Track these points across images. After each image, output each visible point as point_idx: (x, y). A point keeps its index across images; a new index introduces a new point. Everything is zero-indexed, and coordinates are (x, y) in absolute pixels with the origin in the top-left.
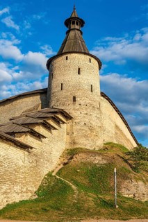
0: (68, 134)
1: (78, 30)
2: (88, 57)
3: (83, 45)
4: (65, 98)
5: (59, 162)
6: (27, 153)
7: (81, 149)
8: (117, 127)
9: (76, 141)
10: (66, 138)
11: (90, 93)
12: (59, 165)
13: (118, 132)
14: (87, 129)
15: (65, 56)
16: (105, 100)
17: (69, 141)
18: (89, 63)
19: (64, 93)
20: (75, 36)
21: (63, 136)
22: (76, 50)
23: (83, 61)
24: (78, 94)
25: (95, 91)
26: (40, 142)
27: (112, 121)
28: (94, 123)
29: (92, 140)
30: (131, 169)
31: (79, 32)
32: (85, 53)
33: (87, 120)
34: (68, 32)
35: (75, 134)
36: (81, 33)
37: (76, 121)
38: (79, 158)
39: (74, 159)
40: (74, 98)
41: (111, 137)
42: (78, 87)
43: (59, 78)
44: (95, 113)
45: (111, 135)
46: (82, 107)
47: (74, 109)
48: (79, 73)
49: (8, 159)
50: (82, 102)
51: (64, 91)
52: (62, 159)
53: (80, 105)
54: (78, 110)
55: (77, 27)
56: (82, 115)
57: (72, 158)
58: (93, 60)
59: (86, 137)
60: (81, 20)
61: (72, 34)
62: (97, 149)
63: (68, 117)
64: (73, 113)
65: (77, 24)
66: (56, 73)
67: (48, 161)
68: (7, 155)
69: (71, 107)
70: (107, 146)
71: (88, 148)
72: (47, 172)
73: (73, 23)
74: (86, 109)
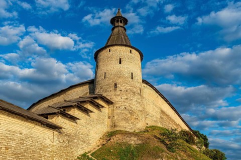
0: (109, 117)
1: (121, 27)
2: (129, 49)
3: (125, 39)
4: (107, 85)
5: (99, 144)
6: (56, 133)
7: (121, 131)
8: (163, 112)
9: (117, 124)
10: (107, 122)
11: (131, 80)
12: (99, 146)
13: (165, 117)
14: (127, 112)
15: (108, 49)
16: (148, 87)
17: (110, 124)
18: (130, 54)
19: (107, 81)
20: (119, 32)
21: (103, 120)
22: (118, 43)
23: (124, 52)
24: (119, 81)
25: (136, 78)
26: (75, 124)
27: (156, 106)
28: (134, 107)
29: (132, 123)
30: (165, 149)
31: (123, 29)
32: (126, 46)
33: (127, 104)
34: (113, 29)
35: (115, 117)
36: (125, 29)
37: (117, 105)
38: (115, 139)
39: (112, 140)
40: (116, 85)
41: (156, 121)
42: (119, 75)
43: (103, 68)
44: (136, 98)
45: (154, 119)
46: (123, 93)
47: (115, 95)
48: (120, 63)
49: (32, 137)
50: (123, 88)
51: (107, 79)
52: (102, 141)
53: (121, 90)
54: (118, 95)
55: (121, 24)
56: (122, 100)
57: (110, 140)
58: (133, 51)
59: (126, 120)
60: (124, 18)
61: (116, 30)
62: (137, 131)
63: (109, 102)
64: (114, 99)
65: (121, 22)
66: (101, 64)
67: (84, 142)
68: (31, 133)
69: (113, 93)
70: (148, 129)
71: (127, 130)
72: (82, 153)
73: (118, 22)
74: (126, 95)
